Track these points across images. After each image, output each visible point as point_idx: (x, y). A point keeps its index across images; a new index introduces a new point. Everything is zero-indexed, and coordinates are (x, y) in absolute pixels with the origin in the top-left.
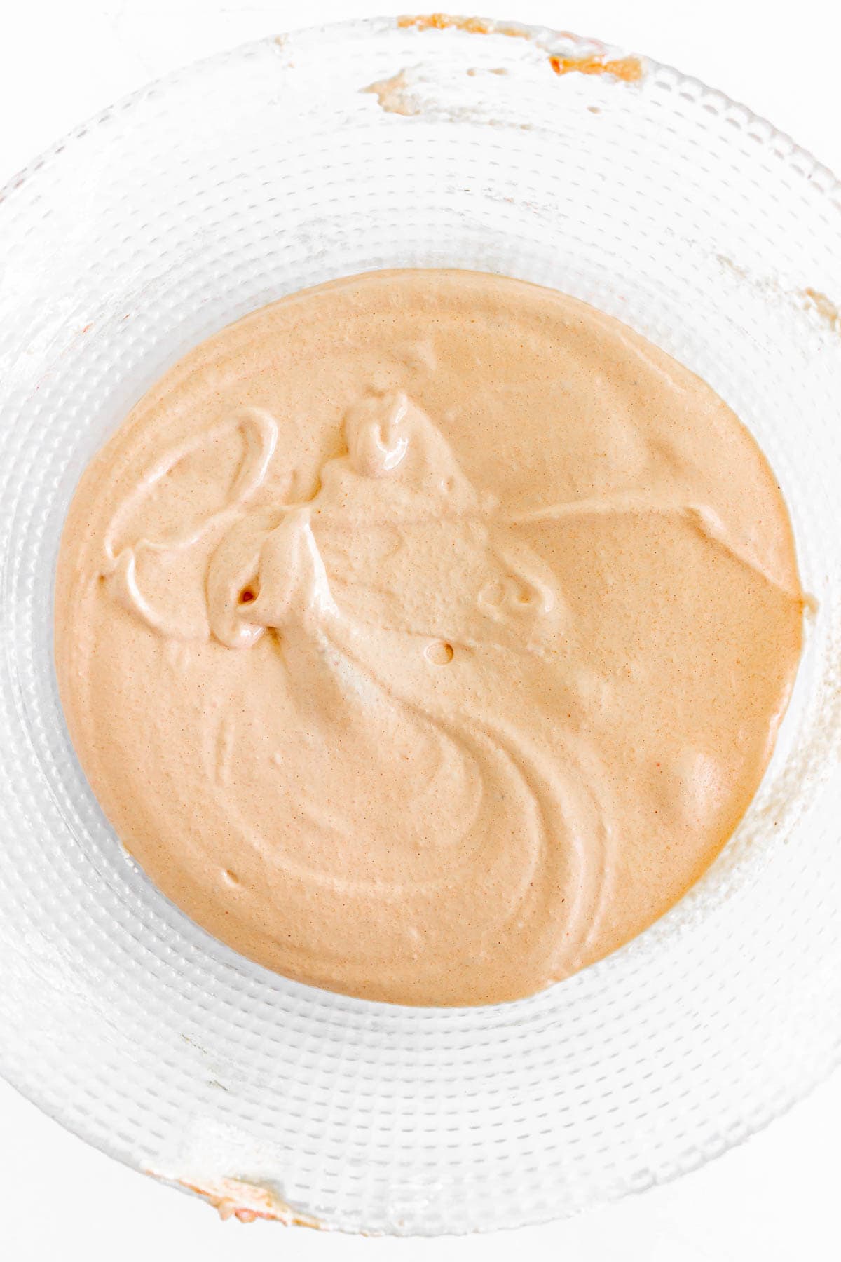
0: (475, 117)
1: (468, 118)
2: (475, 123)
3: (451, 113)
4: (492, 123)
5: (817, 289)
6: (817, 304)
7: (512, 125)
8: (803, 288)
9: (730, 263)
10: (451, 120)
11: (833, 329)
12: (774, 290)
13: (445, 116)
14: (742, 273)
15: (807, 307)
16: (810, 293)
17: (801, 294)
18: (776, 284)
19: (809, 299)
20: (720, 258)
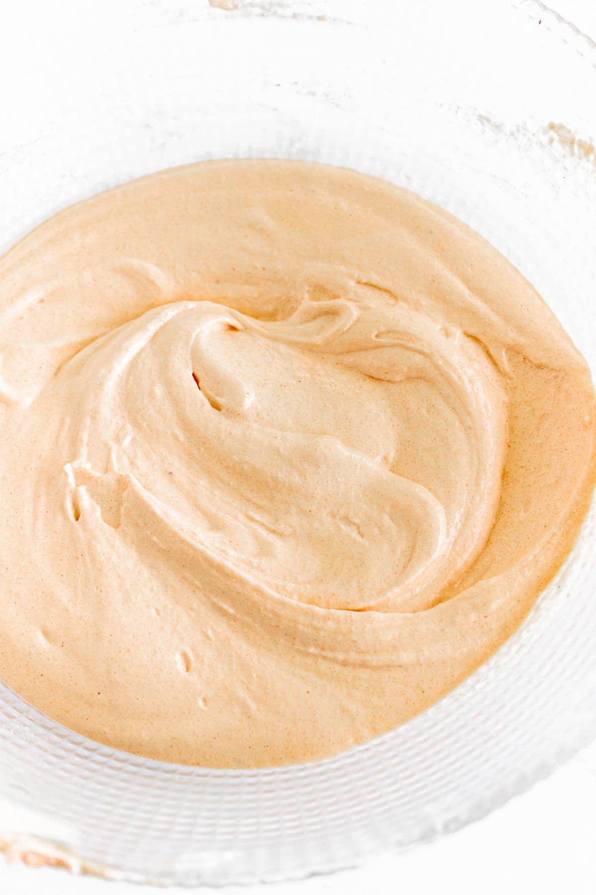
0: (281, 11)
1: (275, 13)
2: (282, 17)
3: (263, 8)
4: (295, 16)
5: (557, 122)
6: (558, 135)
7: (310, 17)
8: (546, 125)
9: (488, 120)
10: (263, 15)
11: (573, 154)
12: (524, 135)
13: (258, 10)
14: (498, 127)
15: (551, 141)
16: (552, 127)
17: (545, 132)
18: (526, 129)
19: (552, 134)
20: (481, 117)
